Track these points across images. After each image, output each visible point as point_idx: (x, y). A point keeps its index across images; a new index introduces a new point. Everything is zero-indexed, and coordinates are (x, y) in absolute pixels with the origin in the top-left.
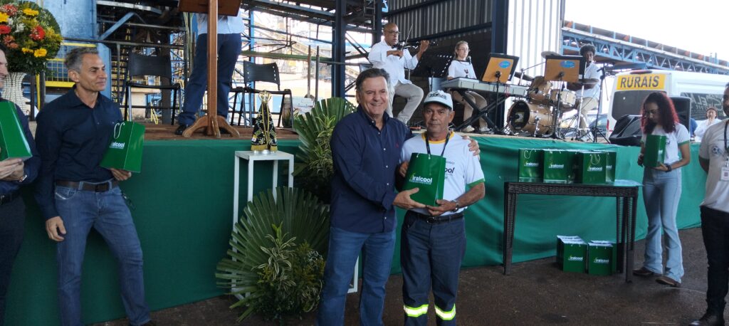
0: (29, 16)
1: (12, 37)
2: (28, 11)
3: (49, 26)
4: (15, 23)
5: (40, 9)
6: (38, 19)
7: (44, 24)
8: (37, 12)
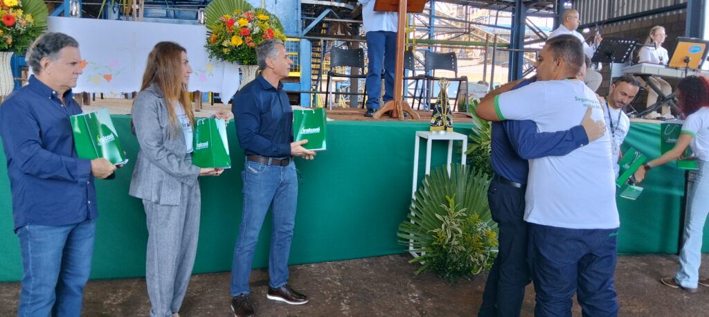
0: (262, 21)
1: (251, 38)
2: (262, 17)
3: (277, 28)
4: (252, 27)
5: (269, 15)
6: (268, 23)
7: (273, 26)
8: (267, 17)
